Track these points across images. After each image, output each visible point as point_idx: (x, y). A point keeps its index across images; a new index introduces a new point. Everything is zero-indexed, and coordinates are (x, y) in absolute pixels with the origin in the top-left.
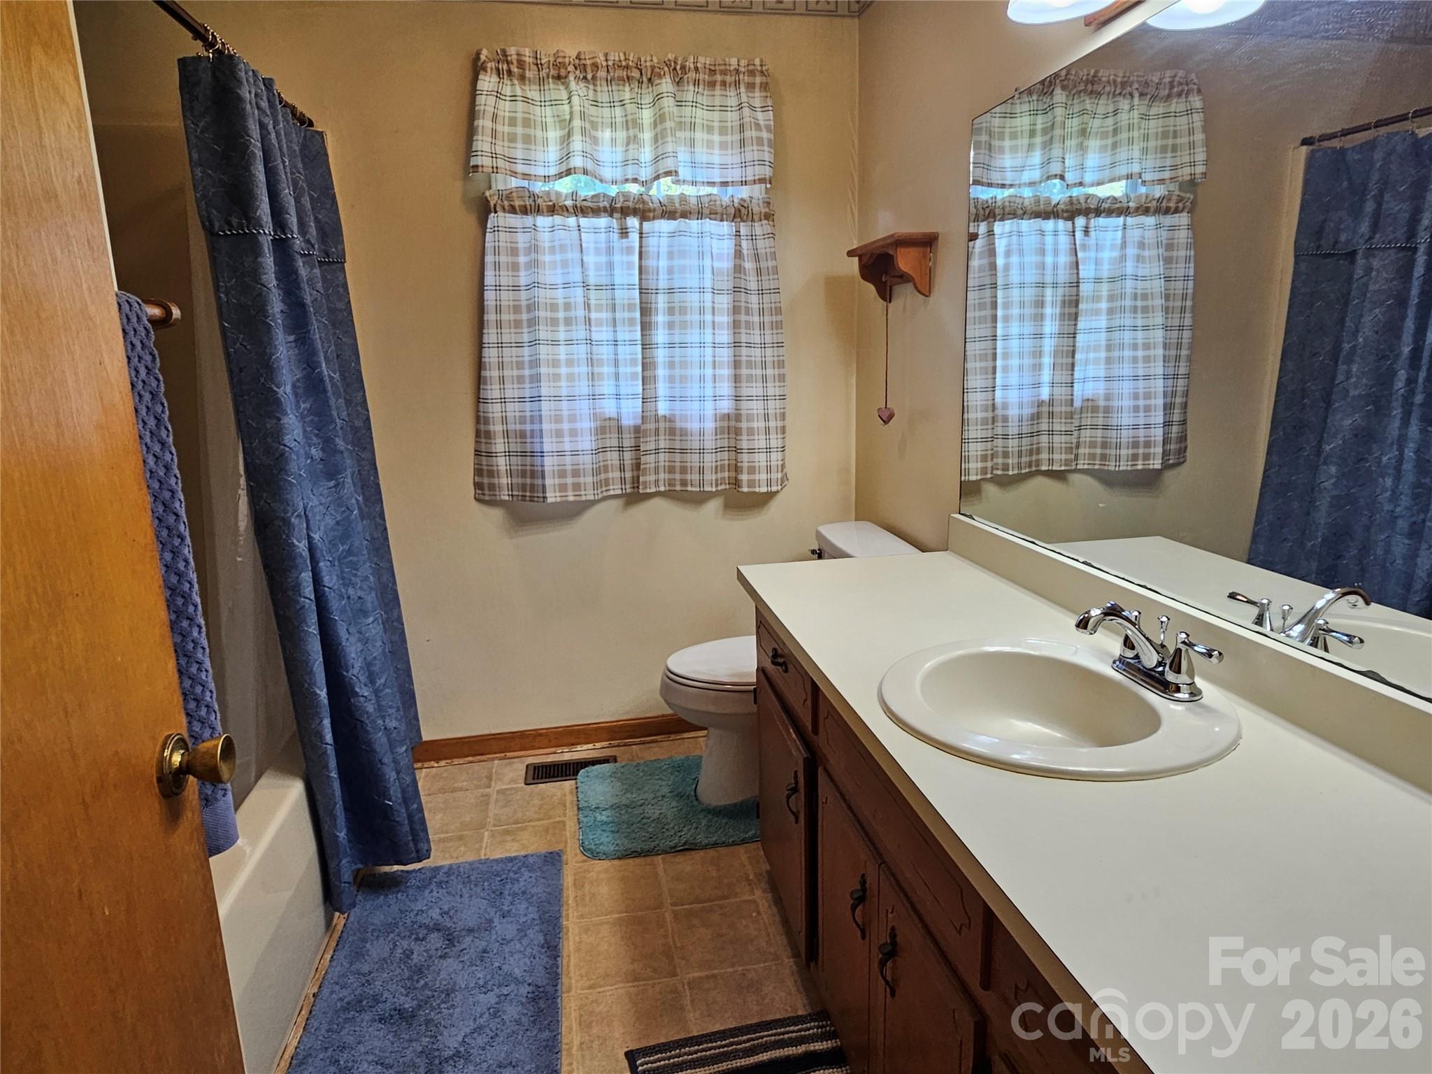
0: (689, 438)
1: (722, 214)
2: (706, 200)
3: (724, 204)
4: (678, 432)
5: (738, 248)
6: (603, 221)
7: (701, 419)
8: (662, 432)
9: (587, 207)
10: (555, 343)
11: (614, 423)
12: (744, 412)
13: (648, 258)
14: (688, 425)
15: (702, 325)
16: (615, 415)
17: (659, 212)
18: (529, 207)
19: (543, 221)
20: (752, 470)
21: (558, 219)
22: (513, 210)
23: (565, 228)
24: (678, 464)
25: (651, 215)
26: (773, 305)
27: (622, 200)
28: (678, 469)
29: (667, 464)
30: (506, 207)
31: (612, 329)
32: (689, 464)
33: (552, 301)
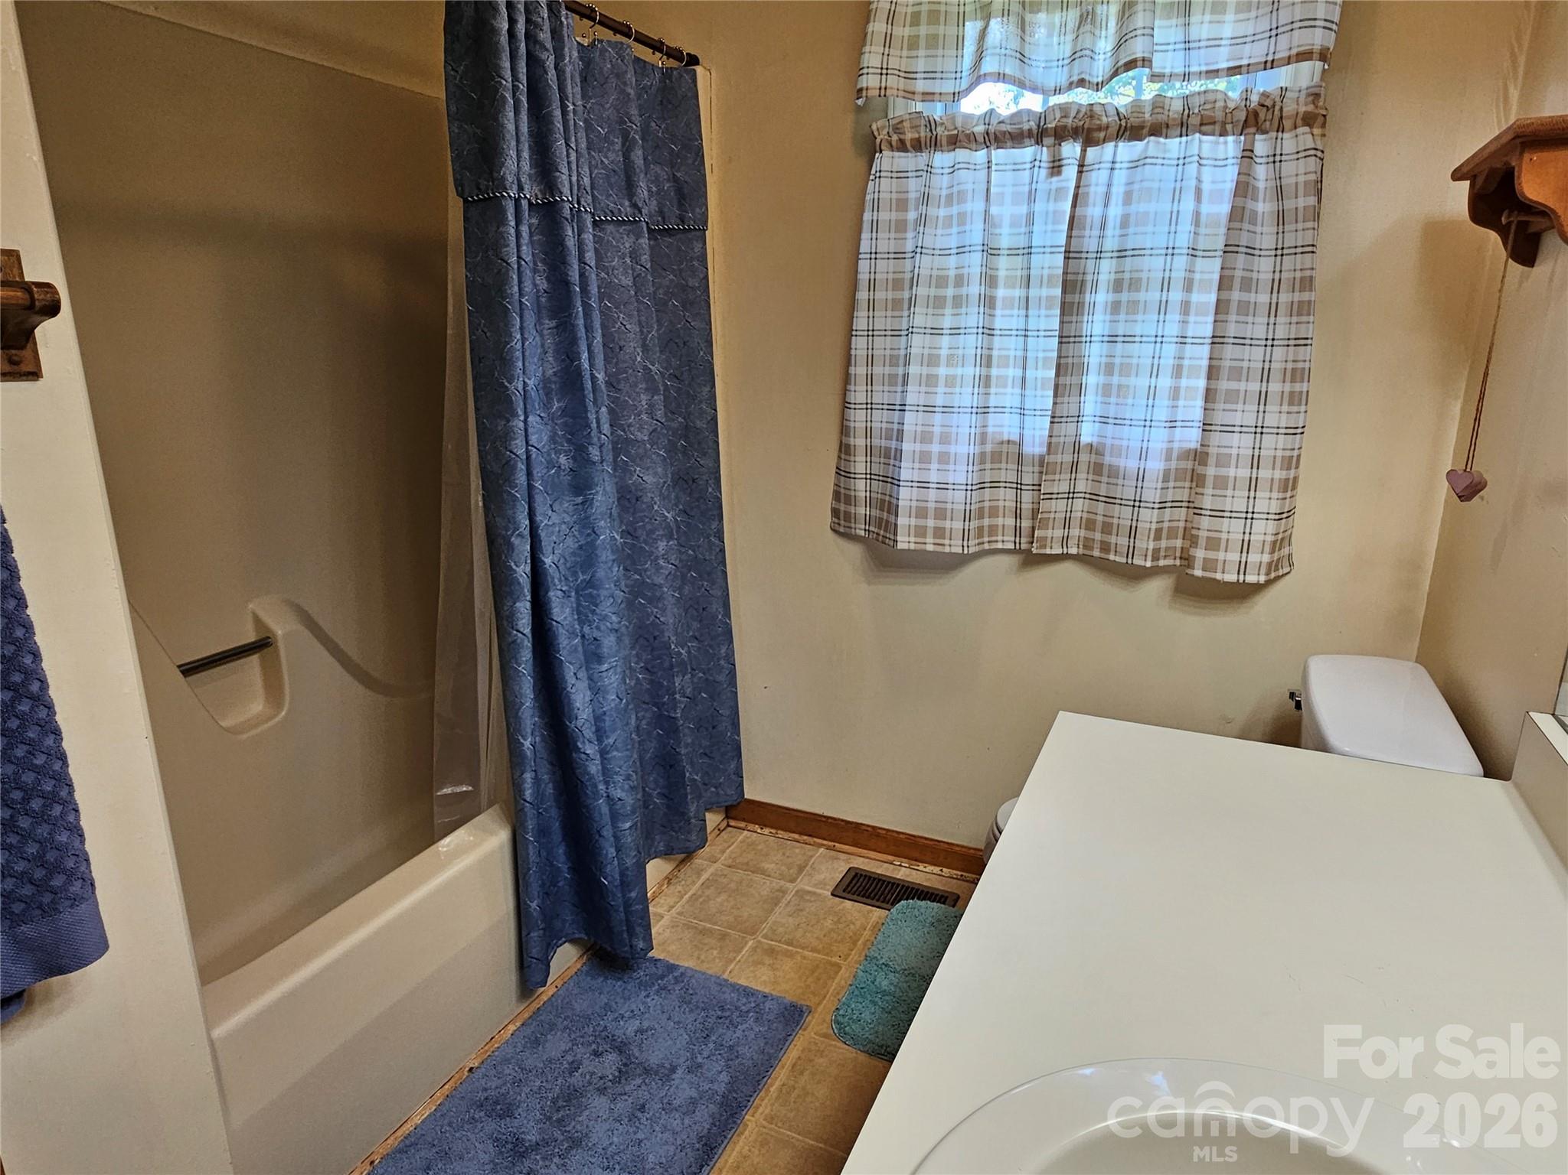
0: (1120, 481)
1: (1224, 124)
2: (1196, 102)
3: (1232, 105)
4: (1105, 471)
5: (1243, 178)
6: (1028, 152)
7: (1143, 454)
8: (1083, 467)
9: (1004, 133)
10: (936, 331)
11: (1014, 449)
12: (1213, 451)
13: (1086, 205)
14: (1121, 462)
15: (1163, 307)
16: (1015, 438)
17: (1113, 130)
18: (923, 140)
19: (941, 159)
20: (1213, 544)
21: (961, 154)
22: (902, 147)
23: (970, 167)
24: (1100, 518)
25: (1102, 135)
26: (1298, 274)
27: (1058, 116)
28: (1099, 526)
29: (1085, 515)
30: (894, 144)
31: (1023, 312)
32: (1115, 521)
33: (941, 273)
